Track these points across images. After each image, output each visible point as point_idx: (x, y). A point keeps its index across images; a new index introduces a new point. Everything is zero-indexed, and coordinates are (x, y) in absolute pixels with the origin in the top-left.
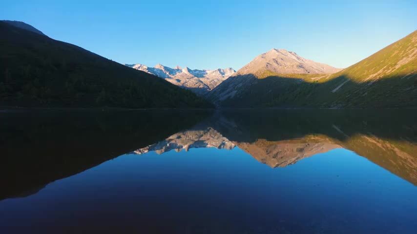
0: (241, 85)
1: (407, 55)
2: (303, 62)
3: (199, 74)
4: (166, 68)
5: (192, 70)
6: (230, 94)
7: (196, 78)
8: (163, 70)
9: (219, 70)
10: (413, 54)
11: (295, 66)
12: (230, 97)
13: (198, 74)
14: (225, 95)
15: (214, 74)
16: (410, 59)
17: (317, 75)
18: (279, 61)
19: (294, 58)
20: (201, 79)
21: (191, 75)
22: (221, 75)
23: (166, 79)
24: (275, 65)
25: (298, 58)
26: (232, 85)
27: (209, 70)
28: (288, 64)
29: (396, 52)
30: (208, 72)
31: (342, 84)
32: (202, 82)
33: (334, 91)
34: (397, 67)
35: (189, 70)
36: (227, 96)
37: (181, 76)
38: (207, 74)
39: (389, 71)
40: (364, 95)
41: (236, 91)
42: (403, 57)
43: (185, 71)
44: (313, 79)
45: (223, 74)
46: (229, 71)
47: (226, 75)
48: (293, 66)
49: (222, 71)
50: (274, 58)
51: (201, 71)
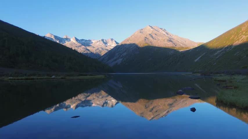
0: (125, 54)
2: (170, 37)
3: (86, 43)
4: (56, 37)
5: (79, 39)
7: (83, 47)
8: (54, 39)
9: (103, 40)
11: (166, 40)
12: (117, 63)
13: (84, 43)
14: (112, 62)
15: (98, 44)
16: (240, 42)
18: (154, 36)
19: (164, 33)
20: (88, 48)
21: (79, 44)
22: (104, 44)
24: (151, 38)
25: (167, 34)
26: (117, 54)
27: (94, 40)
28: (160, 38)
29: (233, 36)
30: (93, 41)
31: (201, 56)
32: (89, 50)
33: (196, 60)
34: (233, 47)
35: (77, 40)
37: (70, 44)
38: (92, 43)
40: (214, 64)
41: (121, 59)
42: (236, 41)
43: (73, 40)
45: (106, 43)
46: (111, 41)
47: (108, 44)
48: (164, 40)
49: (105, 41)
50: (149, 33)
51: (87, 40)
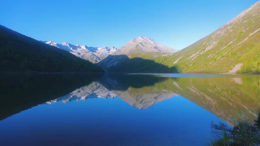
1: (210, 45)
2: (157, 46)
4: (70, 45)
5: (89, 47)
6: (113, 64)
7: (91, 52)
8: (68, 46)
9: (107, 48)
10: (213, 44)
11: (153, 48)
12: (113, 65)
13: (92, 50)
14: (110, 64)
15: (103, 50)
16: (211, 47)
17: (165, 53)
18: (144, 44)
19: (152, 42)
20: (95, 53)
21: (88, 51)
22: (107, 51)
23: (70, 52)
24: (141, 46)
25: (155, 43)
27: (99, 48)
28: (149, 46)
29: (205, 43)
31: (179, 59)
32: (95, 55)
33: (175, 63)
34: (206, 51)
35: (86, 47)
36: (112, 65)
37: (81, 50)
38: (98, 50)
39: (202, 53)
40: (190, 66)
41: (117, 62)
42: (208, 46)
43: (83, 47)
44: (163, 55)
45: (109, 50)
46: (113, 49)
47: (111, 51)
48: (152, 47)
49: (108, 49)
50: (141, 42)
51: (94, 48)
